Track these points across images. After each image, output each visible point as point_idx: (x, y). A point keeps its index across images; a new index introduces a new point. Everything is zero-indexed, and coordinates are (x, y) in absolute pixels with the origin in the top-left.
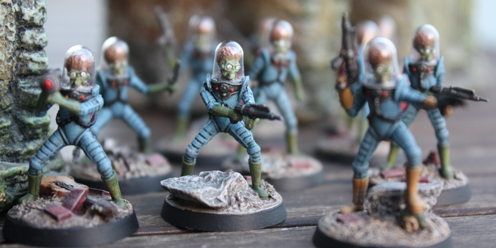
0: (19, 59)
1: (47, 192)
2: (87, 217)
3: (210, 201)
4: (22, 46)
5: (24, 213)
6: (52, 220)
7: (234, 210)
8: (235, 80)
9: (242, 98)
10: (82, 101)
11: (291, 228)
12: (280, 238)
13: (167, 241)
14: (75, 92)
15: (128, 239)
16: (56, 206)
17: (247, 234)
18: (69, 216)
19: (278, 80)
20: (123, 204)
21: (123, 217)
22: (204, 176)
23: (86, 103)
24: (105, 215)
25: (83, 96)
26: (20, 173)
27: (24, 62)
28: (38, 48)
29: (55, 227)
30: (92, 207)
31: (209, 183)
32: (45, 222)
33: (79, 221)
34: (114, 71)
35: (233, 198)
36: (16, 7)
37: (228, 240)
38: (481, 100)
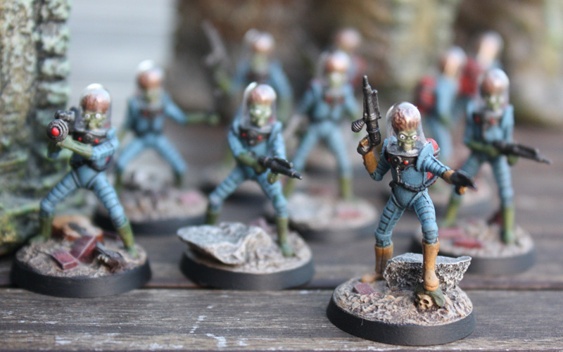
0: (38, 90)
1: (58, 234)
2: (94, 267)
3: (225, 258)
4: (41, 77)
5: (31, 257)
6: (58, 268)
7: (251, 269)
8: (264, 128)
9: (271, 147)
10: (95, 144)
11: (311, 292)
12: (293, 302)
13: (174, 298)
14: (88, 135)
15: (136, 292)
16: (63, 252)
17: (262, 295)
18: (75, 264)
19: (330, 118)
20: (134, 254)
21: (132, 268)
22: (224, 228)
23: (100, 147)
24: (112, 266)
25: (97, 140)
26: (33, 212)
27: (44, 94)
28: (58, 78)
29: (59, 275)
30: (99, 257)
31: (228, 237)
32: (50, 268)
33: (84, 270)
34: (146, 99)
35: (252, 255)
36: (35, 37)
37: (238, 301)
38: (544, 161)
